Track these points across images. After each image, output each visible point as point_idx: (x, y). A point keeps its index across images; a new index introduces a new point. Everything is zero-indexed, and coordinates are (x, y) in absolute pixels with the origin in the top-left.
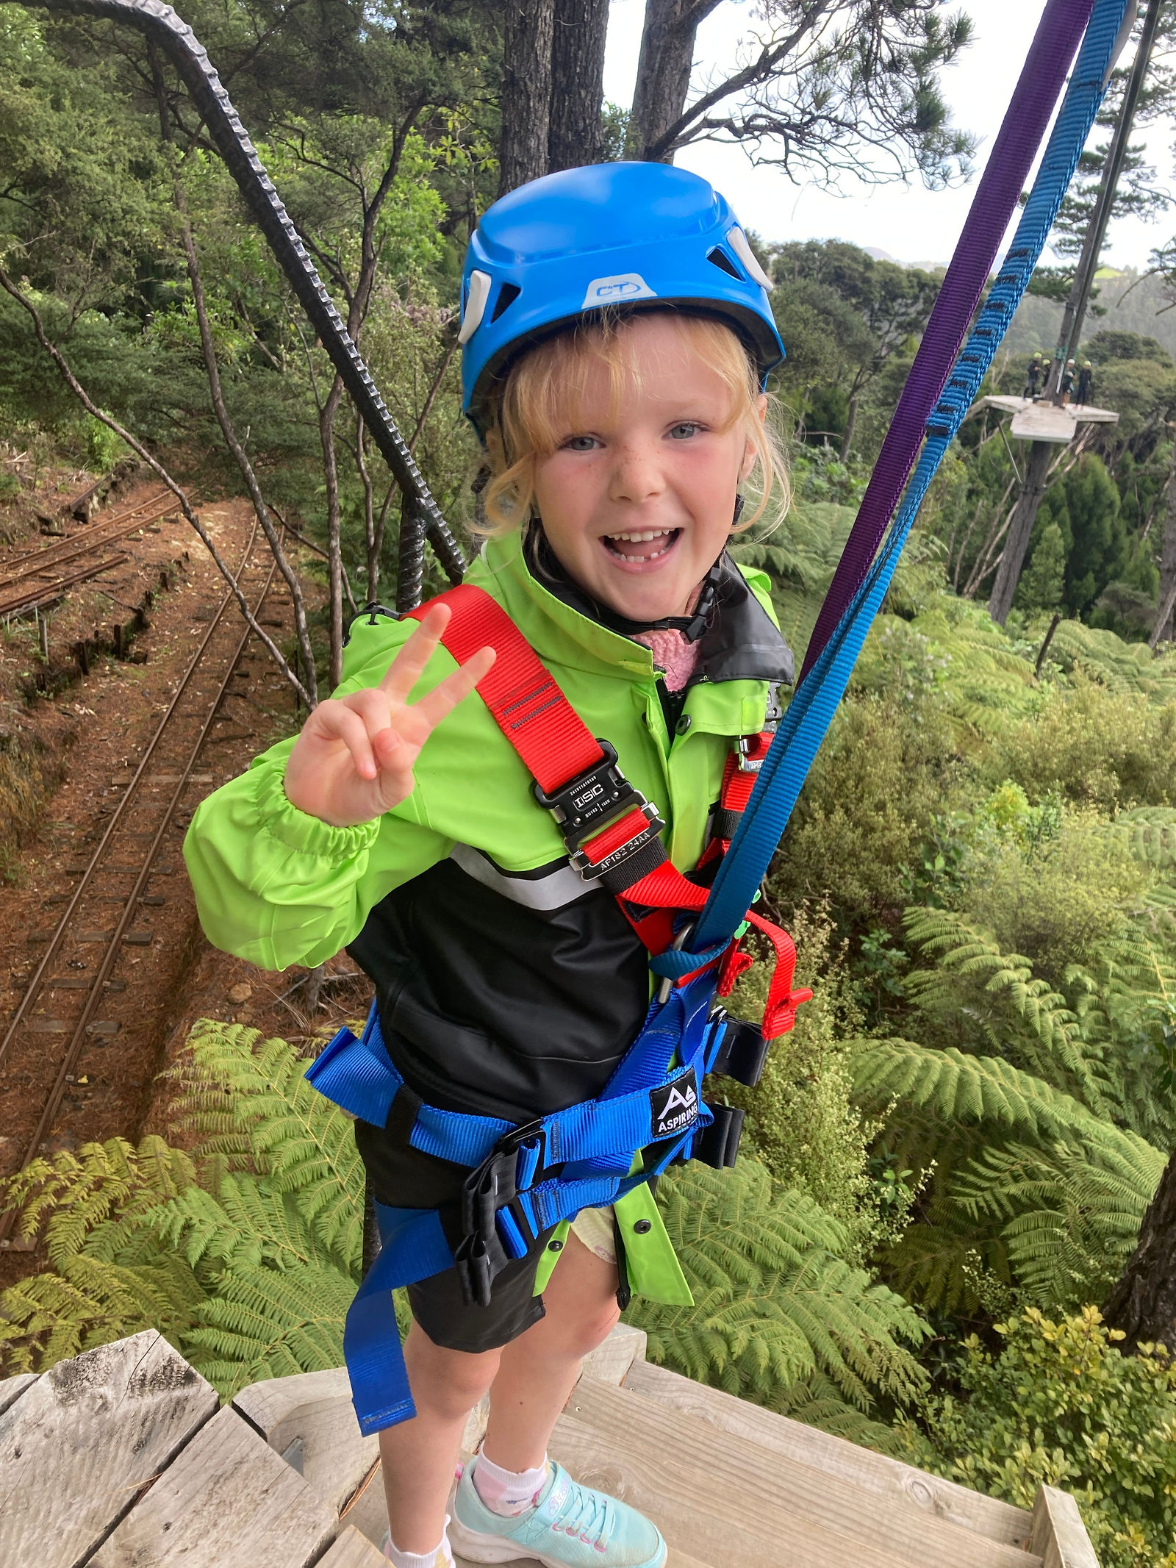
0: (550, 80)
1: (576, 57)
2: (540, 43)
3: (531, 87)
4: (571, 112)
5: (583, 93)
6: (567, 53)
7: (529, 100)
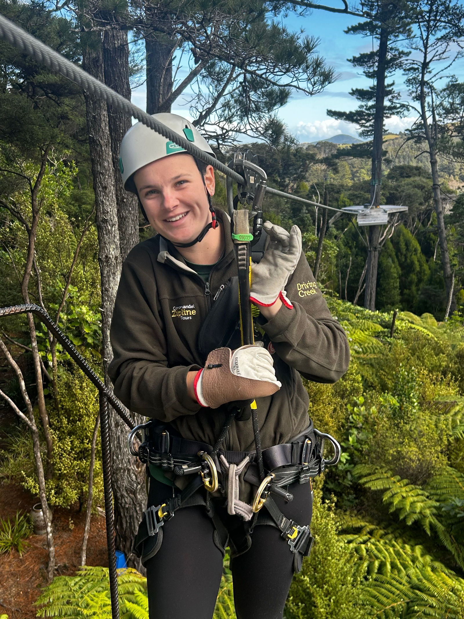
0: (110, 138)
1: (120, 126)
2: (103, 125)
3: (102, 142)
6: (115, 125)
7: (102, 147)
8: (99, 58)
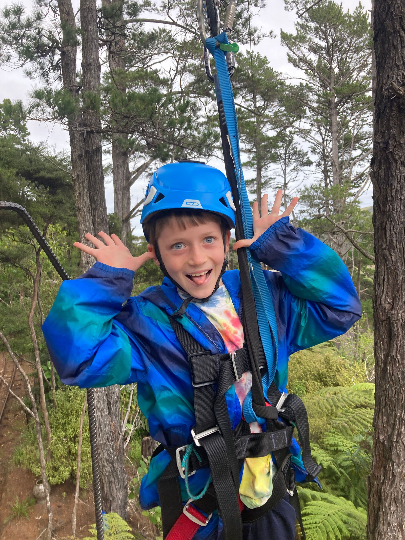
0: (90, 207)
1: (97, 200)
2: (86, 198)
3: (85, 210)
4: (98, 214)
5: (101, 209)
6: (94, 199)
7: (84, 213)
8: (82, 154)
